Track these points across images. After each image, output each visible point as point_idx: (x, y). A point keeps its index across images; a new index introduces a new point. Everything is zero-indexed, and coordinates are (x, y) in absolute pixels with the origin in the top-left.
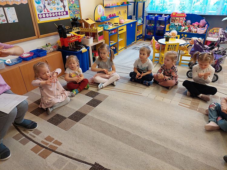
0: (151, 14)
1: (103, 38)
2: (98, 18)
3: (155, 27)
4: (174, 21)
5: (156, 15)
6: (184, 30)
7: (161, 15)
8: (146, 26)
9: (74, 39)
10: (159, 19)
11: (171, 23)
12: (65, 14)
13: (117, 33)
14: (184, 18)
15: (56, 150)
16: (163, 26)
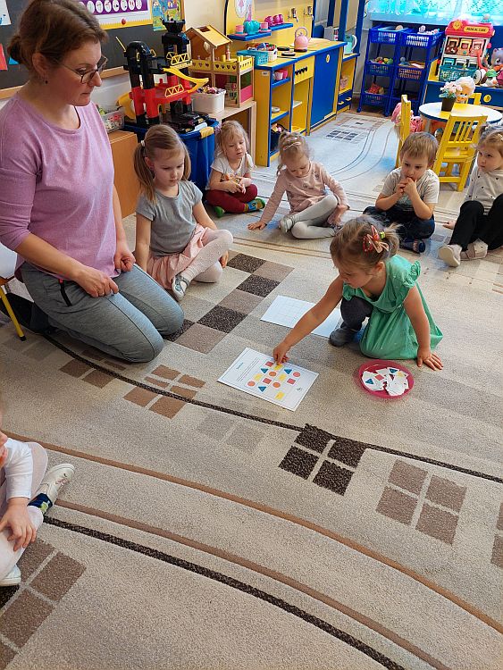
0: (384, 24)
1: (251, 95)
2: (238, 27)
3: (393, 69)
4: (454, 48)
5: (400, 29)
6: (483, 81)
7: (414, 28)
8: (367, 64)
9: (175, 92)
10: (409, 42)
11: (444, 55)
12: (139, 8)
13: (289, 79)
14: (488, 40)
15: (194, 398)
16: (419, 66)
